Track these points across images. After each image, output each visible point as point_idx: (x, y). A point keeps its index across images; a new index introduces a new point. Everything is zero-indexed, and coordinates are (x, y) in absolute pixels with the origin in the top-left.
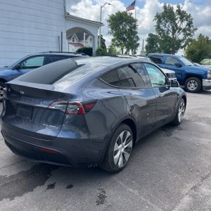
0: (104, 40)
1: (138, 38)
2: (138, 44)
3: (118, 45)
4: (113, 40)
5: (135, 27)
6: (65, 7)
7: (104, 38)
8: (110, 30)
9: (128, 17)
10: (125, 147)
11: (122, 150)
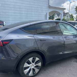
7: (73, 15)
10: (35, 65)
11: (33, 67)
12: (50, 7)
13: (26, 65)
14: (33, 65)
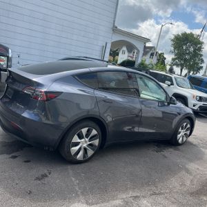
0: (165, 59)
1: (202, 61)
2: (202, 67)
3: (177, 65)
4: (173, 60)
5: (200, 49)
6: (114, 21)
7: (165, 56)
8: (172, 48)
9: (195, 38)
10: (89, 143)
11: (85, 145)
12: (115, 30)
13: (76, 139)
14: (86, 142)
